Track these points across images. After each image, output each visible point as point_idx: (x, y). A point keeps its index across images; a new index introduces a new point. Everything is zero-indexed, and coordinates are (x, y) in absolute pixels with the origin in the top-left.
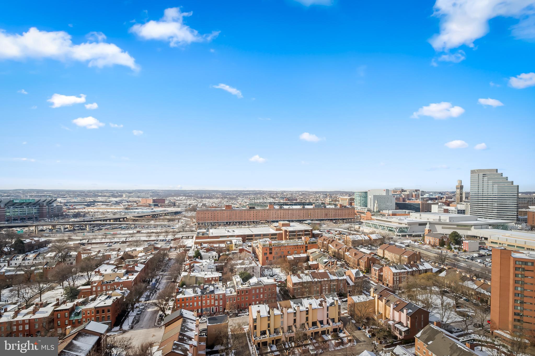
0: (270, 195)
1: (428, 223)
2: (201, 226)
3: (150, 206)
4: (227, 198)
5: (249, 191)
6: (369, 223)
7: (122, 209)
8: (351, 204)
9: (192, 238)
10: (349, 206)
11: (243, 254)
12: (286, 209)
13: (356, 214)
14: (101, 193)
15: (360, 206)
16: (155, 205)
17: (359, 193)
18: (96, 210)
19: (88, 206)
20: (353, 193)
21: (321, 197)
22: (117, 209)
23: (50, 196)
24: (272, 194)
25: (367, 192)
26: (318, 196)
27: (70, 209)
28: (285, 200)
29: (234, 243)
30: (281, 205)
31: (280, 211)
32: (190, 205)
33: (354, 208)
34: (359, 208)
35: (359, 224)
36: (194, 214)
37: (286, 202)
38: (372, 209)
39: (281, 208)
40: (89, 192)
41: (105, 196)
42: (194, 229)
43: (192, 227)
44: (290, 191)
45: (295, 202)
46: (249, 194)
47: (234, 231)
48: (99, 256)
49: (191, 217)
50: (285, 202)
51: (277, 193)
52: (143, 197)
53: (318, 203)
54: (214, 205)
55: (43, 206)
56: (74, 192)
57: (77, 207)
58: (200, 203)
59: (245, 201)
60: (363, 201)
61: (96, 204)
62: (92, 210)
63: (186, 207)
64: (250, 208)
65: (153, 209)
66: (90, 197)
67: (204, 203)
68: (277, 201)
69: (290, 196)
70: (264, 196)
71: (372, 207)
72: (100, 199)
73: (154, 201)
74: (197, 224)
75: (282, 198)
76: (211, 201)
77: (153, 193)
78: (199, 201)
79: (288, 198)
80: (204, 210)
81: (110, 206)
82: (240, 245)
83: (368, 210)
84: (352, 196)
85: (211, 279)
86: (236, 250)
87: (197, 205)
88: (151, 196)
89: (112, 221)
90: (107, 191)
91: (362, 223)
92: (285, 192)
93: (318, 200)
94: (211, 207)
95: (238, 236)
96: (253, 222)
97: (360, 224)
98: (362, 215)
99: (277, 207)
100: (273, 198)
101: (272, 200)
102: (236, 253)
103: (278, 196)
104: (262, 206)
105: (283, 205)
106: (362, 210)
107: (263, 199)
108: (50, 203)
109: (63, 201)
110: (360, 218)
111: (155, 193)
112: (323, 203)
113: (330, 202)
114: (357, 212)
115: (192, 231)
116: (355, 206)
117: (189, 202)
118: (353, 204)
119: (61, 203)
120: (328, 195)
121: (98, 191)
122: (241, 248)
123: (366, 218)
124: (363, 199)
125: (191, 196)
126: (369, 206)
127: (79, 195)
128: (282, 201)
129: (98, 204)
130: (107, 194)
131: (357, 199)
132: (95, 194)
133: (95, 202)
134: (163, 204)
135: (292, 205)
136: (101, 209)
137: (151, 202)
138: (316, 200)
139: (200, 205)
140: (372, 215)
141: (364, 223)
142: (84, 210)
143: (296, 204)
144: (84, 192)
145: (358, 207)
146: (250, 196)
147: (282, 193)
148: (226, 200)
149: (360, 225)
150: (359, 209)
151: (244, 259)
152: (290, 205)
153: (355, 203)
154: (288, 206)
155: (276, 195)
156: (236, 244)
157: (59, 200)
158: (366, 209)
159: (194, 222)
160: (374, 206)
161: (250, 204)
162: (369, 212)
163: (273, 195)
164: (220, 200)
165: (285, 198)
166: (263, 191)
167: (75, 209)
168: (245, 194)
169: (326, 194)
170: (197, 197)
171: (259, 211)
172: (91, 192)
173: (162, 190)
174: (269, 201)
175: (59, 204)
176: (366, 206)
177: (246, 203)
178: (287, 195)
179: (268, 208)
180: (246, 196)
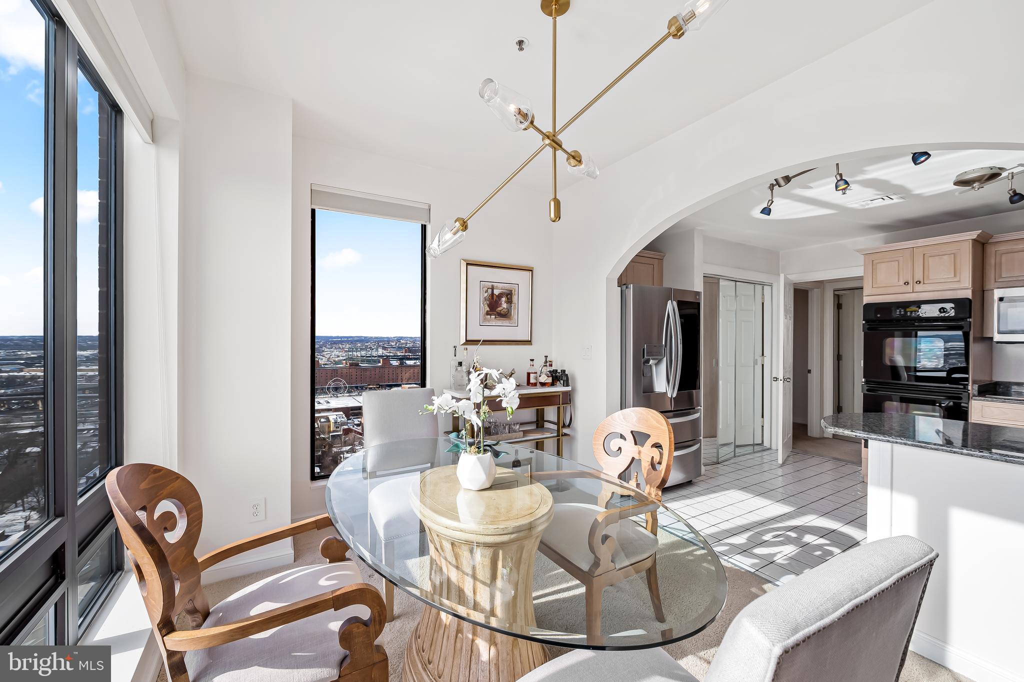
0: (378, 344)
5: (341, 337)
11: (350, 437)
12: (411, 366)
24: (381, 342)
28: (404, 351)
29: (332, 421)
30: (401, 359)
31: (401, 369)
37: (407, 354)
39: (401, 364)
44: (411, 338)
46: (341, 342)
47: (328, 402)
50: (403, 354)
51: (389, 340)
68: (390, 353)
69: (411, 345)
70: (367, 346)
75: (400, 348)
79: (408, 348)
82: (343, 424)
92: (402, 338)
95: (338, 410)
96: (357, 387)
99: (395, 363)
100: (384, 348)
103: (391, 345)
104: (369, 361)
122: (345, 427)
128: (398, 353)
146: (344, 346)
147: (399, 339)
154: (414, 362)
155: (389, 343)
156: (335, 423)
161: (349, 359)
163: (384, 344)
165: (405, 347)
166: (365, 337)
168: (335, 343)
171: (365, 369)
177: (339, 356)
178: (407, 343)
179: (380, 364)
180: (337, 346)
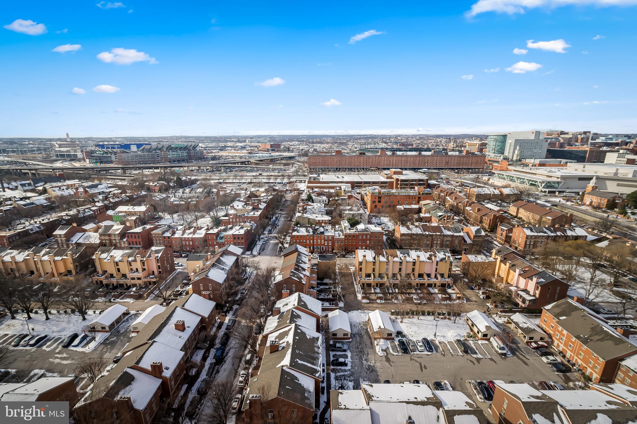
0: (382, 140)
1: (594, 178)
2: (312, 171)
3: (268, 150)
4: (337, 143)
5: (360, 135)
6: (503, 175)
7: (247, 153)
8: (481, 150)
9: (305, 183)
10: (478, 153)
11: (351, 201)
12: (399, 156)
13: (487, 164)
14: (230, 138)
15: (494, 153)
16: (273, 150)
17: (494, 137)
18: (227, 154)
19: (221, 150)
20: (486, 137)
21: (443, 142)
22: (243, 153)
23: (194, 141)
24: (384, 139)
25: (506, 135)
26: (439, 140)
27: (208, 153)
28: (399, 145)
29: (343, 189)
30: (394, 151)
31: (392, 158)
32: (302, 150)
33: (485, 156)
34: (492, 155)
35: (489, 175)
36: (305, 159)
38: (510, 157)
39: (393, 154)
40: (221, 138)
41: (233, 141)
42: (306, 174)
43: (304, 171)
44: (406, 135)
45: (410, 147)
46: (360, 139)
47: (343, 177)
48: (232, 194)
49: (303, 162)
50: (398, 147)
51: (390, 137)
52: (262, 143)
53: (438, 149)
54: (325, 150)
55: (190, 150)
56: (210, 138)
57: (214, 151)
58: (312, 148)
59: (356, 146)
60: (499, 147)
61: (227, 148)
62: (224, 154)
63: (299, 152)
64: (361, 154)
65: (270, 154)
66: (222, 143)
67: (315, 148)
68: (389, 146)
69: (405, 141)
70: (375, 141)
71: (511, 154)
72: (229, 144)
73: (271, 146)
74: (309, 169)
75: (396, 143)
76: (322, 146)
77: (270, 138)
78: (311, 146)
79: (402, 143)
80: (315, 156)
81: (237, 150)
82: (349, 192)
83: (504, 159)
84: (484, 140)
85: (321, 221)
86: (345, 196)
87: (309, 150)
88: (269, 141)
89: (239, 164)
90: (234, 137)
91: (494, 173)
92: (399, 136)
93: (438, 145)
94: (321, 153)
95: (347, 183)
96: (363, 169)
97: (491, 175)
98: (496, 164)
99: (389, 153)
100: (385, 143)
101: (384, 145)
102: (344, 199)
103: (391, 141)
104: (372, 152)
105: (397, 151)
106: (496, 158)
107: (375, 144)
108: (194, 148)
109: (203, 146)
110: (491, 168)
111: (272, 138)
112: (444, 149)
113: (453, 147)
114: (489, 160)
115: (305, 176)
116: (487, 153)
117: (301, 147)
118: (484, 150)
119: (202, 148)
120: (452, 139)
121: (227, 137)
122: (350, 194)
123: (500, 168)
124: (500, 144)
125: (303, 141)
126: (506, 153)
127: (214, 141)
128: (395, 147)
129: (228, 148)
130: (235, 140)
131: (491, 144)
132: (225, 139)
133: (225, 146)
134: (279, 149)
135: (407, 151)
136: (230, 153)
137: (269, 147)
138: (436, 146)
139: (311, 150)
140: (509, 165)
141: (496, 175)
142: (218, 154)
143: (411, 150)
144: (217, 138)
145: (490, 154)
146: (361, 141)
147: (397, 137)
148: (336, 145)
149: (490, 177)
150: (491, 157)
151: (352, 206)
152: (404, 151)
153: (487, 150)
154: (402, 153)
155: (389, 140)
156: (344, 191)
157: (200, 145)
158: (502, 158)
159: (307, 167)
160: (514, 153)
161: (361, 150)
162: (506, 161)
163: (386, 140)
164: (330, 145)
165: (399, 142)
166: (375, 135)
167: (212, 153)
168: (356, 139)
169: (450, 139)
170: (309, 142)
171: (369, 157)
172: (222, 138)
173: (278, 136)
174: (381, 147)
175: (201, 149)
176: (503, 153)
177: (356, 148)
178: (402, 139)
179: (379, 154)
180: (357, 141)
